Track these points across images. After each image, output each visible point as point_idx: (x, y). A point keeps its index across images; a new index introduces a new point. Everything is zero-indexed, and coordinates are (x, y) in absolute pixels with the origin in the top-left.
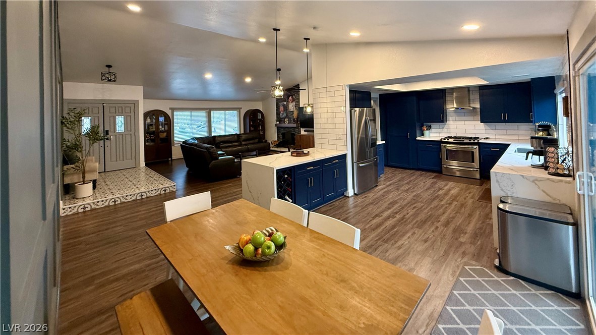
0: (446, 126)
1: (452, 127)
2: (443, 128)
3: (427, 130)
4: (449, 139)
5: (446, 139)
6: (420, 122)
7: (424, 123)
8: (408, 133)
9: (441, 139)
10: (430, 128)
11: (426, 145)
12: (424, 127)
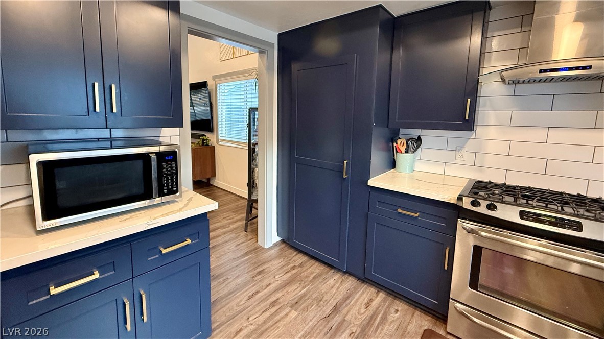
1: (491, 147)
2: (458, 149)
3: (407, 152)
4: (495, 207)
5: (484, 204)
6: (388, 127)
7: (400, 129)
8: (345, 162)
9: (460, 198)
10: (418, 146)
11: (399, 210)
12: (399, 141)
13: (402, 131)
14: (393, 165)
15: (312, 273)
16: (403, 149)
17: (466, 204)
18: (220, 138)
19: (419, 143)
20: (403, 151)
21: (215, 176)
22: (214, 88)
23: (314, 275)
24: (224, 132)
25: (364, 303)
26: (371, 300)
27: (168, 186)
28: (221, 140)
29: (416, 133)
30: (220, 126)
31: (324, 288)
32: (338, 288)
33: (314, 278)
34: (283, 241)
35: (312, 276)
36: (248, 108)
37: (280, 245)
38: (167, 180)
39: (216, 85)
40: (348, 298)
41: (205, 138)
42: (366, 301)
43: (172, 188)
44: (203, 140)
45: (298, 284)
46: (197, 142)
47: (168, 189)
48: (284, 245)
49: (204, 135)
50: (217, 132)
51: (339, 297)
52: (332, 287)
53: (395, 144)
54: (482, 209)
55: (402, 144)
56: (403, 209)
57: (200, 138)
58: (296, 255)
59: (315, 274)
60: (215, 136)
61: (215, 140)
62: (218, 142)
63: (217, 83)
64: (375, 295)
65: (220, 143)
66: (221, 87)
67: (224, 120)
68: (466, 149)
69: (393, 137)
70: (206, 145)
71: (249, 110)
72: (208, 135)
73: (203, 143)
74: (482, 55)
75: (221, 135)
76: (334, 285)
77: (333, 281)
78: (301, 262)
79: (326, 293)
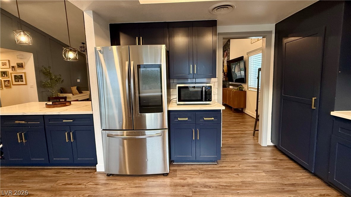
8: (314, 98)
15: (286, 165)
18: (249, 86)
21: (246, 108)
22: (247, 59)
24: (252, 83)
25: (321, 193)
27: (208, 98)
28: (250, 87)
30: (249, 80)
31: (291, 174)
32: (303, 179)
33: (287, 168)
34: (275, 146)
35: (286, 167)
36: (258, 68)
37: (272, 147)
38: (208, 96)
39: (248, 57)
40: (307, 185)
41: (241, 86)
43: (210, 99)
44: (240, 87)
45: (273, 166)
46: (237, 89)
47: (208, 99)
48: (275, 148)
49: (241, 85)
50: (248, 83)
57: (238, 87)
58: (281, 155)
59: (289, 167)
60: (247, 85)
61: (246, 88)
62: (248, 89)
63: (249, 56)
64: (335, 195)
65: (249, 89)
66: (251, 58)
67: (252, 76)
70: (241, 90)
71: (258, 69)
72: (243, 85)
73: (240, 89)
75: (250, 85)
76: (300, 176)
77: (301, 174)
78: (282, 159)
79: (291, 177)
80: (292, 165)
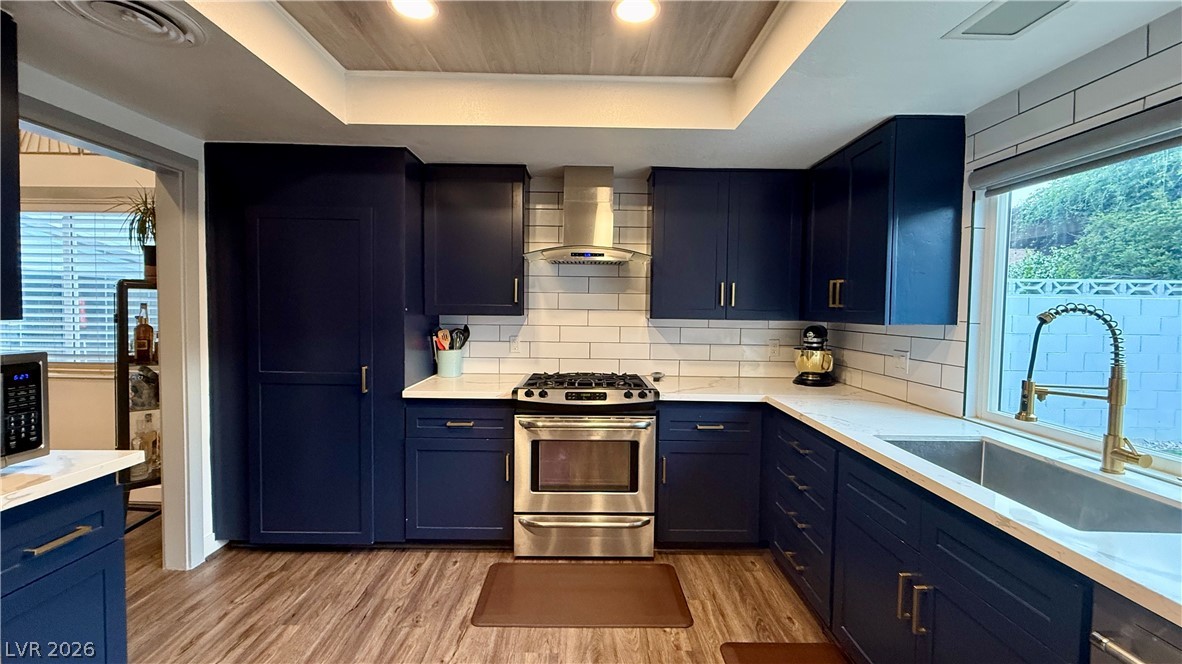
0: (524, 333)
1: (545, 334)
2: (512, 339)
3: (451, 347)
4: (546, 393)
5: (536, 392)
6: (424, 313)
7: (440, 316)
8: (364, 368)
9: (515, 392)
10: (466, 339)
11: (449, 424)
12: (440, 334)
13: (443, 319)
14: (433, 369)
15: (311, 570)
16: (446, 344)
17: (521, 396)
19: (466, 334)
20: (447, 346)
23: (316, 571)
25: (410, 570)
26: (419, 565)
29: (461, 320)
31: (339, 580)
32: (365, 570)
33: (317, 574)
35: (313, 573)
37: (225, 555)
40: (383, 576)
42: (411, 569)
45: (287, 593)
51: (369, 580)
52: (354, 574)
53: (435, 338)
54: (536, 398)
55: (444, 337)
56: (453, 420)
58: (269, 557)
59: (318, 569)
64: (424, 557)
68: (520, 339)
69: (433, 328)
74: (526, 228)
76: (357, 570)
77: (352, 567)
78: (283, 563)
79: (345, 584)
80: (317, 561)
